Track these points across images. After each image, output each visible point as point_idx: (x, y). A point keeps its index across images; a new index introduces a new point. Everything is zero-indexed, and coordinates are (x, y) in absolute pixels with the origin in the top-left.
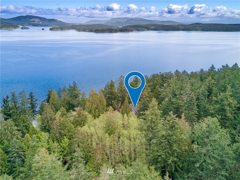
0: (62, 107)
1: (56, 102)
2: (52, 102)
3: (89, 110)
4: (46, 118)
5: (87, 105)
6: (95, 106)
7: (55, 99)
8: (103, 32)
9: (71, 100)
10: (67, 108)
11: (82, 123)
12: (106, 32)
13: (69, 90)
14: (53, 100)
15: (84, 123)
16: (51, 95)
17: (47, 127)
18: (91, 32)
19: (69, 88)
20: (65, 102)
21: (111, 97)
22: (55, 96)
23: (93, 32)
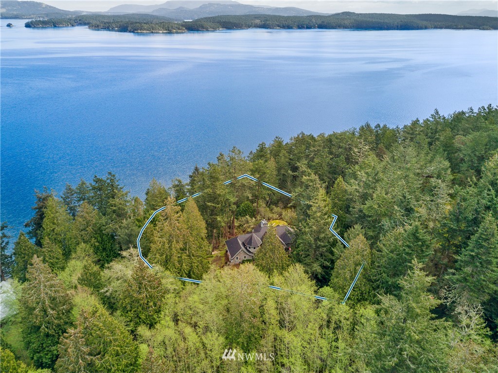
0: (83, 243)
1: (62, 228)
2: (52, 229)
3: (164, 257)
4: (38, 303)
5: (155, 243)
6: (181, 245)
7: (57, 220)
8: (152, 32)
9: (106, 223)
10: (97, 244)
11: (151, 304)
12: (158, 33)
13: (94, 188)
14: (54, 224)
15: (155, 304)
16: (45, 210)
17: (43, 329)
18: (125, 32)
19: (94, 184)
20: (90, 229)
21: (213, 206)
22: (57, 212)
23: (130, 32)
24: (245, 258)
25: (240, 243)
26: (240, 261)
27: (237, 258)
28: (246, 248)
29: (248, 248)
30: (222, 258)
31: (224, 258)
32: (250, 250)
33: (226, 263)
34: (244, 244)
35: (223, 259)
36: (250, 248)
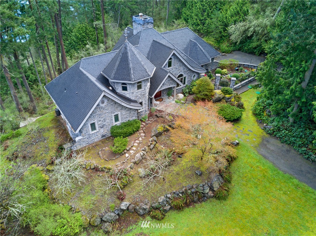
24: (117, 119)
25: (93, 79)
26: (103, 131)
27: (93, 125)
28: (114, 91)
29: (119, 90)
30: (46, 134)
31: (53, 132)
32: (127, 94)
33: (60, 149)
34: (105, 81)
35: (52, 135)
36: (125, 89)
